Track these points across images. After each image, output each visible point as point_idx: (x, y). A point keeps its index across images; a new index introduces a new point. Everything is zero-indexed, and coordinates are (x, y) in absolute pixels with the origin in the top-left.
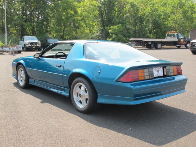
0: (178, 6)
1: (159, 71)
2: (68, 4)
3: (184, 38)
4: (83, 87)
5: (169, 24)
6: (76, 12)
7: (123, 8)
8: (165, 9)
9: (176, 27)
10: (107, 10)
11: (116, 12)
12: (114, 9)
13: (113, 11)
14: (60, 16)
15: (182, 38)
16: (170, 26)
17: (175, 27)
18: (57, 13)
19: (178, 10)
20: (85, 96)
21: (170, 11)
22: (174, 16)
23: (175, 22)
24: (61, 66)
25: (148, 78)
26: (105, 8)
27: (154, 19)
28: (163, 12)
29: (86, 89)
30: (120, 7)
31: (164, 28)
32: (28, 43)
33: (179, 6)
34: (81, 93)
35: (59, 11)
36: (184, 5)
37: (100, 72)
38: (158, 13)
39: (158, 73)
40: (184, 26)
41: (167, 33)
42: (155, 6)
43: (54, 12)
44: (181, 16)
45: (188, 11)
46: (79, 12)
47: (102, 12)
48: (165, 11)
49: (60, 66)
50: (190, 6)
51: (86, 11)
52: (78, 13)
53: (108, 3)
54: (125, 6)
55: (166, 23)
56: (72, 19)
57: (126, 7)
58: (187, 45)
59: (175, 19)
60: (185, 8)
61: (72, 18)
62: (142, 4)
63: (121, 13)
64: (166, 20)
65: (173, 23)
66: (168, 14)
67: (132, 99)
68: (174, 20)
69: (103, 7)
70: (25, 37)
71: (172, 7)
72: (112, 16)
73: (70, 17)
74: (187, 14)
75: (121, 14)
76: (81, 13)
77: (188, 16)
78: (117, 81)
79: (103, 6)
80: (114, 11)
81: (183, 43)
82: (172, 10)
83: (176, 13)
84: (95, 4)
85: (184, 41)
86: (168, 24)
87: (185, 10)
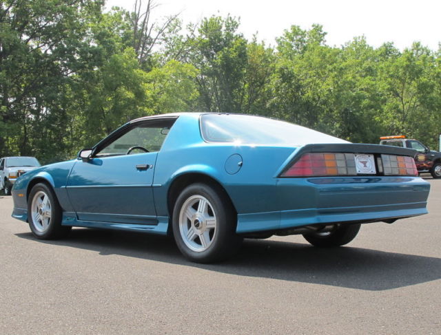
0: (405, 74)
1: (366, 162)
2: (120, 75)
3: (426, 152)
4: (203, 202)
5: (385, 121)
6: (140, 95)
7: (262, 84)
8: (374, 83)
9: (403, 128)
10: (220, 89)
11: (243, 94)
12: (238, 86)
13: (235, 91)
14: (99, 104)
15: (420, 153)
16: (389, 126)
17: (401, 127)
18: (90, 98)
19: (406, 85)
20: (208, 223)
21: (386, 88)
22: (396, 101)
23: (399, 115)
24: (148, 166)
25: (345, 173)
26: (215, 85)
27: (346, 110)
28: (367, 90)
29: (209, 206)
30: (255, 82)
31: (374, 132)
32: (15, 175)
33: (407, 74)
34: (197, 219)
35: (95, 93)
36: (420, 72)
37: (242, 164)
38: (354, 94)
39: (365, 166)
40: (424, 125)
41: (382, 141)
42: (345, 76)
43: (82, 94)
44: (414, 99)
45: (432, 87)
46: (148, 93)
47: (206, 95)
48: (372, 89)
49: (145, 166)
50: (435, 75)
51: (168, 91)
52: (146, 97)
53: (222, 72)
54: (267, 79)
55: (377, 118)
56: (131, 111)
57: (269, 80)
58: (436, 170)
59: (401, 107)
60: (423, 79)
61: (130, 109)
62: (310, 72)
63: (257, 95)
64: (376, 110)
65: (395, 118)
66: (382, 95)
67: (314, 211)
68: (399, 111)
69: (210, 81)
70: (5, 158)
71: (392, 76)
72: (236, 103)
73: (125, 106)
74: (429, 93)
75: (257, 98)
76: (152, 96)
77: (431, 99)
78: (279, 176)
79: (211, 79)
80: (239, 91)
81: (425, 165)
82: (390, 84)
83: (402, 92)
84: (189, 73)
85: (427, 159)
86: (382, 121)
87: (423, 84)
